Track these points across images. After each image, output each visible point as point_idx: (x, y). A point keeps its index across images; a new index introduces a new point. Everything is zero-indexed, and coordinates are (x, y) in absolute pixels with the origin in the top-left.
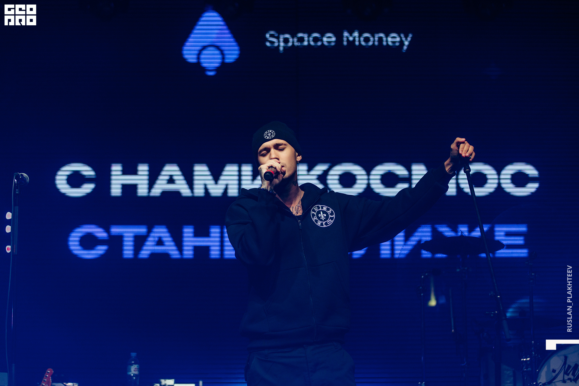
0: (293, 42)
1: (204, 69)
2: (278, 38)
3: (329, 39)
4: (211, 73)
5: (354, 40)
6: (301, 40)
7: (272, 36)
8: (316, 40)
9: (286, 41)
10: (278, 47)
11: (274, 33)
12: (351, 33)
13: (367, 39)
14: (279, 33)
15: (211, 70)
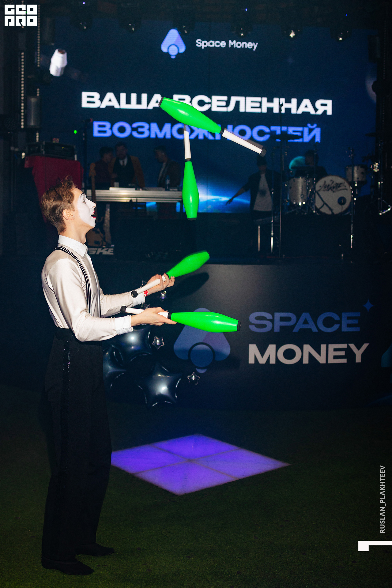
0: (208, 44)
1: (170, 56)
2: (201, 42)
3: (223, 44)
4: (173, 57)
5: (233, 45)
6: (211, 44)
7: (199, 41)
8: (218, 44)
9: (205, 44)
10: (201, 47)
11: (200, 40)
12: (232, 41)
13: (239, 45)
14: (202, 40)
15: (173, 56)
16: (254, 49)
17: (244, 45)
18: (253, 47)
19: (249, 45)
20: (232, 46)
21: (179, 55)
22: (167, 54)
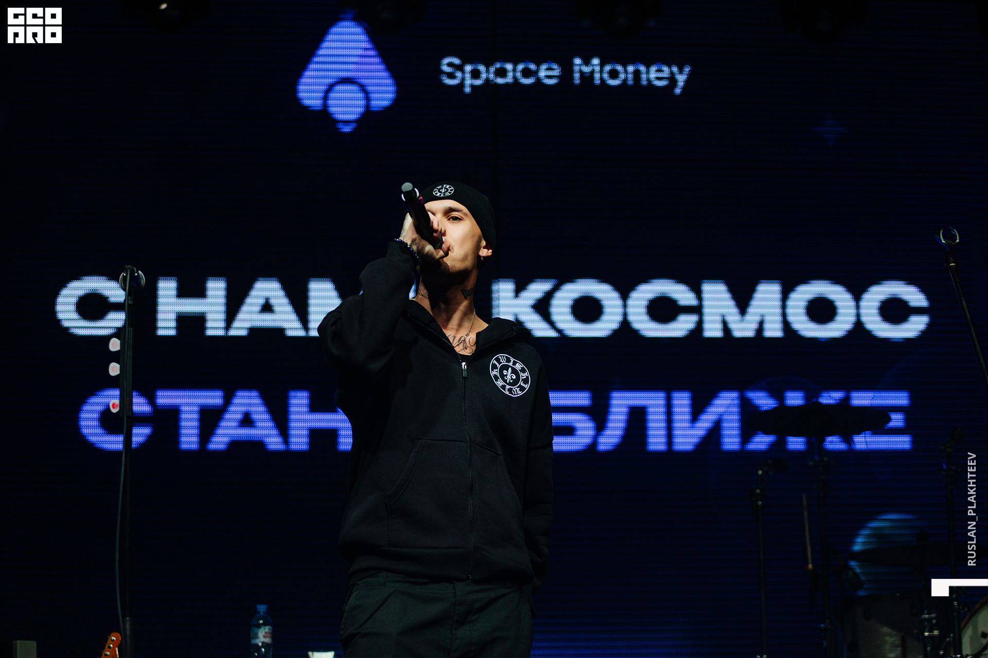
0: (487, 75)
1: (335, 122)
2: (460, 68)
3: (549, 73)
4: (347, 129)
5: (591, 76)
6: (501, 73)
7: (451, 65)
8: (526, 73)
9: (475, 74)
10: (462, 85)
11: (457, 61)
12: (587, 62)
13: (614, 74)
14: (465, 62)
15: (346, 122)
16: (678, 91)
17: (637, 73)
18: (672, 80)
19: (656, 75)
20: (587, 78)
21: (369, 115)
22: (324, 115)
